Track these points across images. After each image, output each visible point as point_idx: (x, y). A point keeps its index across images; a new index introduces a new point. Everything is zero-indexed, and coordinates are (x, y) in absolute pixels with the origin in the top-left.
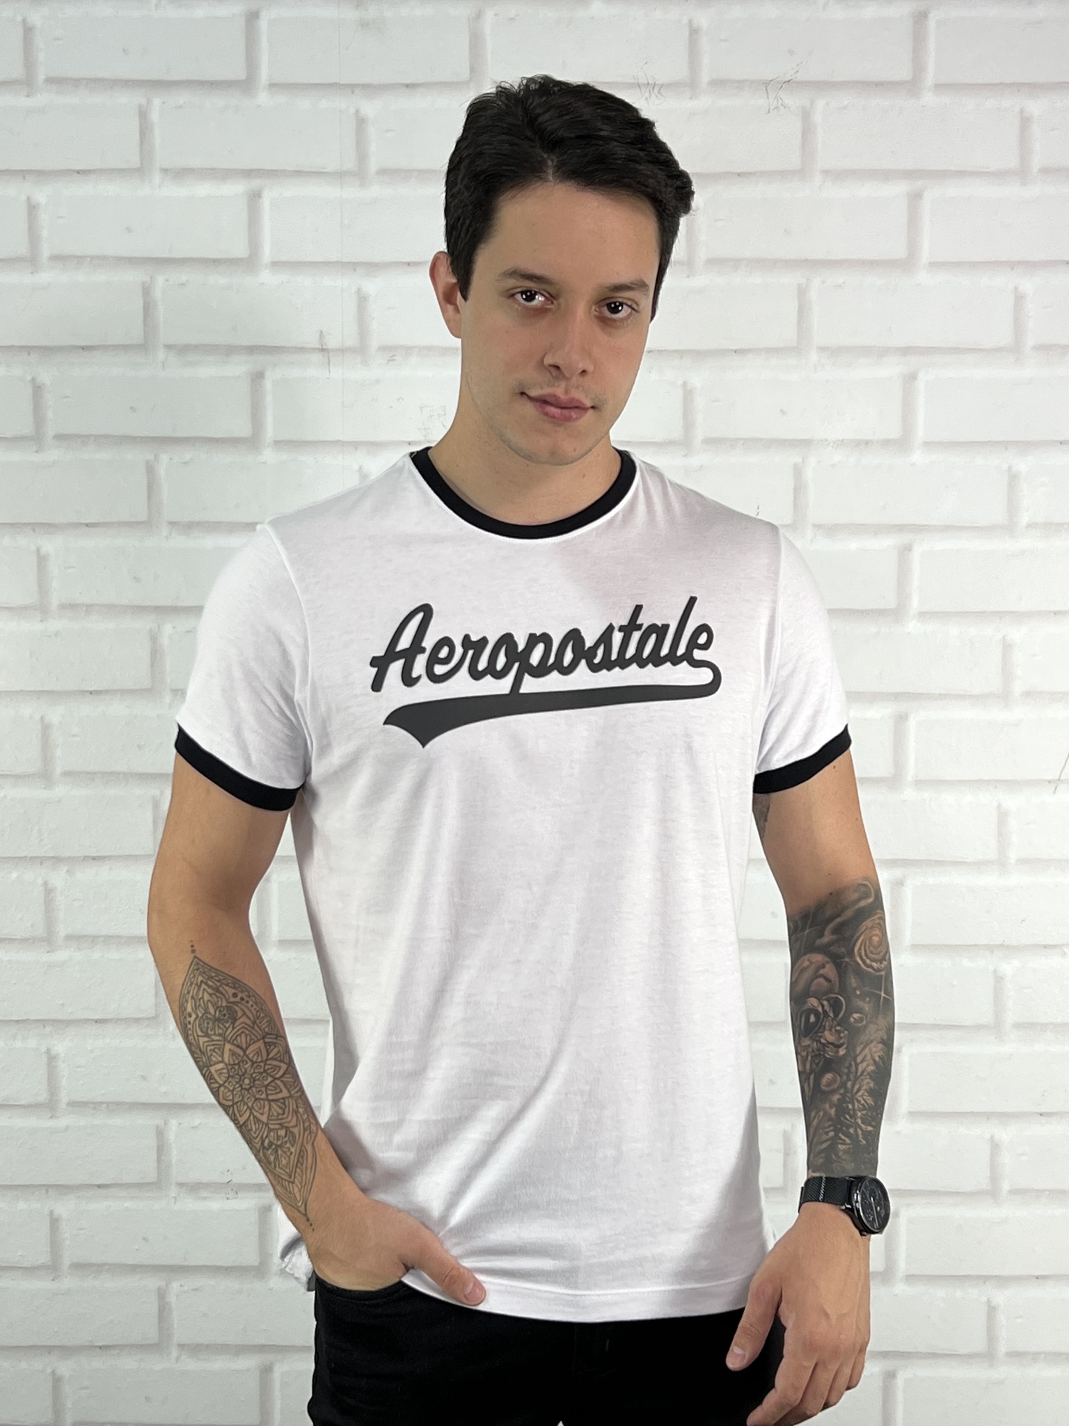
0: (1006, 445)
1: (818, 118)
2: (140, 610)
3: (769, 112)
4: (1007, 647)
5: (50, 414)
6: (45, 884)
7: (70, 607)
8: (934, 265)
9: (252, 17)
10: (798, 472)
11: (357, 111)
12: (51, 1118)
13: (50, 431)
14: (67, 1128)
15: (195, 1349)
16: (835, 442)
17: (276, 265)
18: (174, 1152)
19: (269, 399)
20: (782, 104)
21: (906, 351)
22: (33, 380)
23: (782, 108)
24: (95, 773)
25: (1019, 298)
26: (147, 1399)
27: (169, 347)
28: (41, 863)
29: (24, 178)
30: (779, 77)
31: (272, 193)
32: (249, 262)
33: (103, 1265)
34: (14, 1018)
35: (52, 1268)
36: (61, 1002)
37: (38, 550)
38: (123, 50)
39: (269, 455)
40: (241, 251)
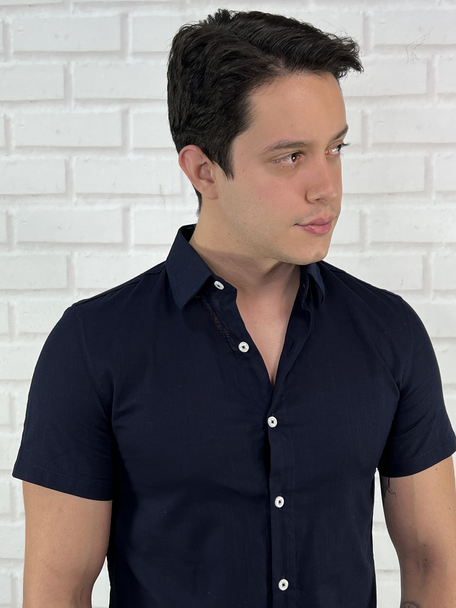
1: (436, 64)
3: (408, 62)
5: (16, 231)
7: (25, 334)
9: (124, 17)
10: (425, 260)
16: (446, 244)
17: (137, 150)
19: (132, 222)
20: (415, 58)
22: (7, 212)
23: (416, 60)
27: (79, 195)
29: (3, 105)
30: (414, 43)
31: (134, 111)
32: (122, 149)
37: (8, 304)
38: (55, 36)
39: (132, 252)
40: (118, 142)
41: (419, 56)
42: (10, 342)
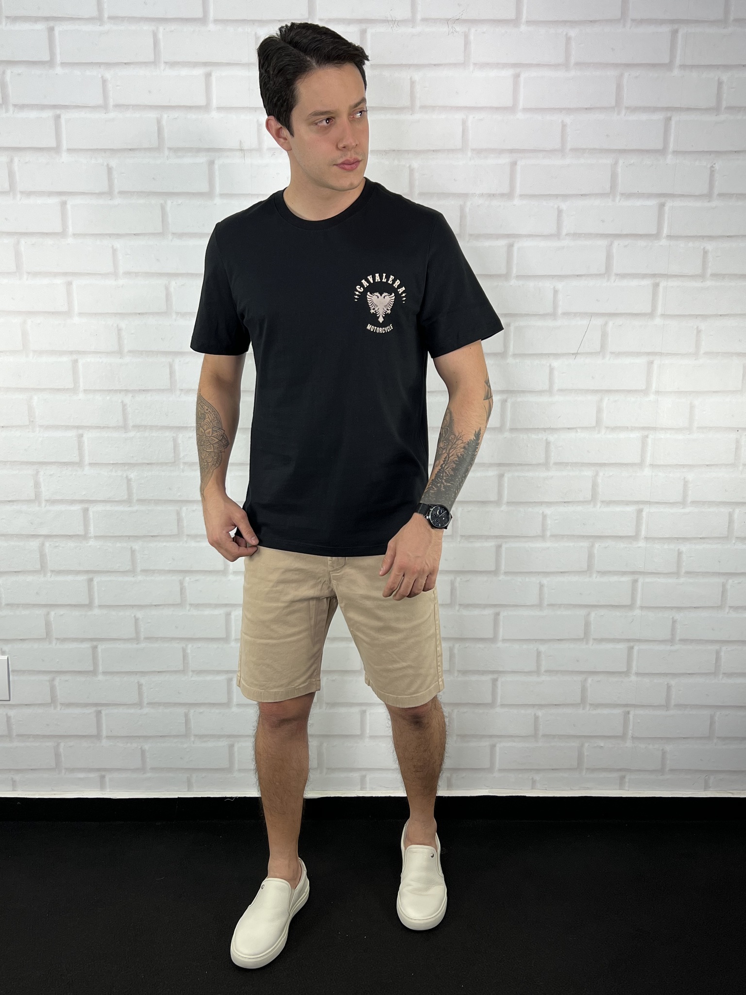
0: (557, 196)
1: (472, 37)
2: (160, 275)
3: (449, 35)
4: (556, 292)
5: (116, 181)
6: (122, 402)
7: (128, 274)
8: (526, 110)
10: (462, 209)
11: (256, 34)
12: (129, 506)
13: (116, 190)
14: (137, 511)
15: (197, 606)
16: (479, 195)
17: (220, 109)
18: (185, 522)
19: (217, 173)
21: (512, 151)
22: (108, 165)
23: (455, 32)
24: (142, 351)
25: (564, 126)
26: (177, 627)
27: (170, 149)
28: (120, 393)
29: (100, 66)
30: (453, 17)
31: (216, 74)
32: (206, 108)
33: (155, 570)
34: (112, 462)
35: (132, 571)
36: (132, 455)
37: (113, 247)
39: (218, 201)
40: (202, 102)
41: (458, 29)
42: (115, 280)
